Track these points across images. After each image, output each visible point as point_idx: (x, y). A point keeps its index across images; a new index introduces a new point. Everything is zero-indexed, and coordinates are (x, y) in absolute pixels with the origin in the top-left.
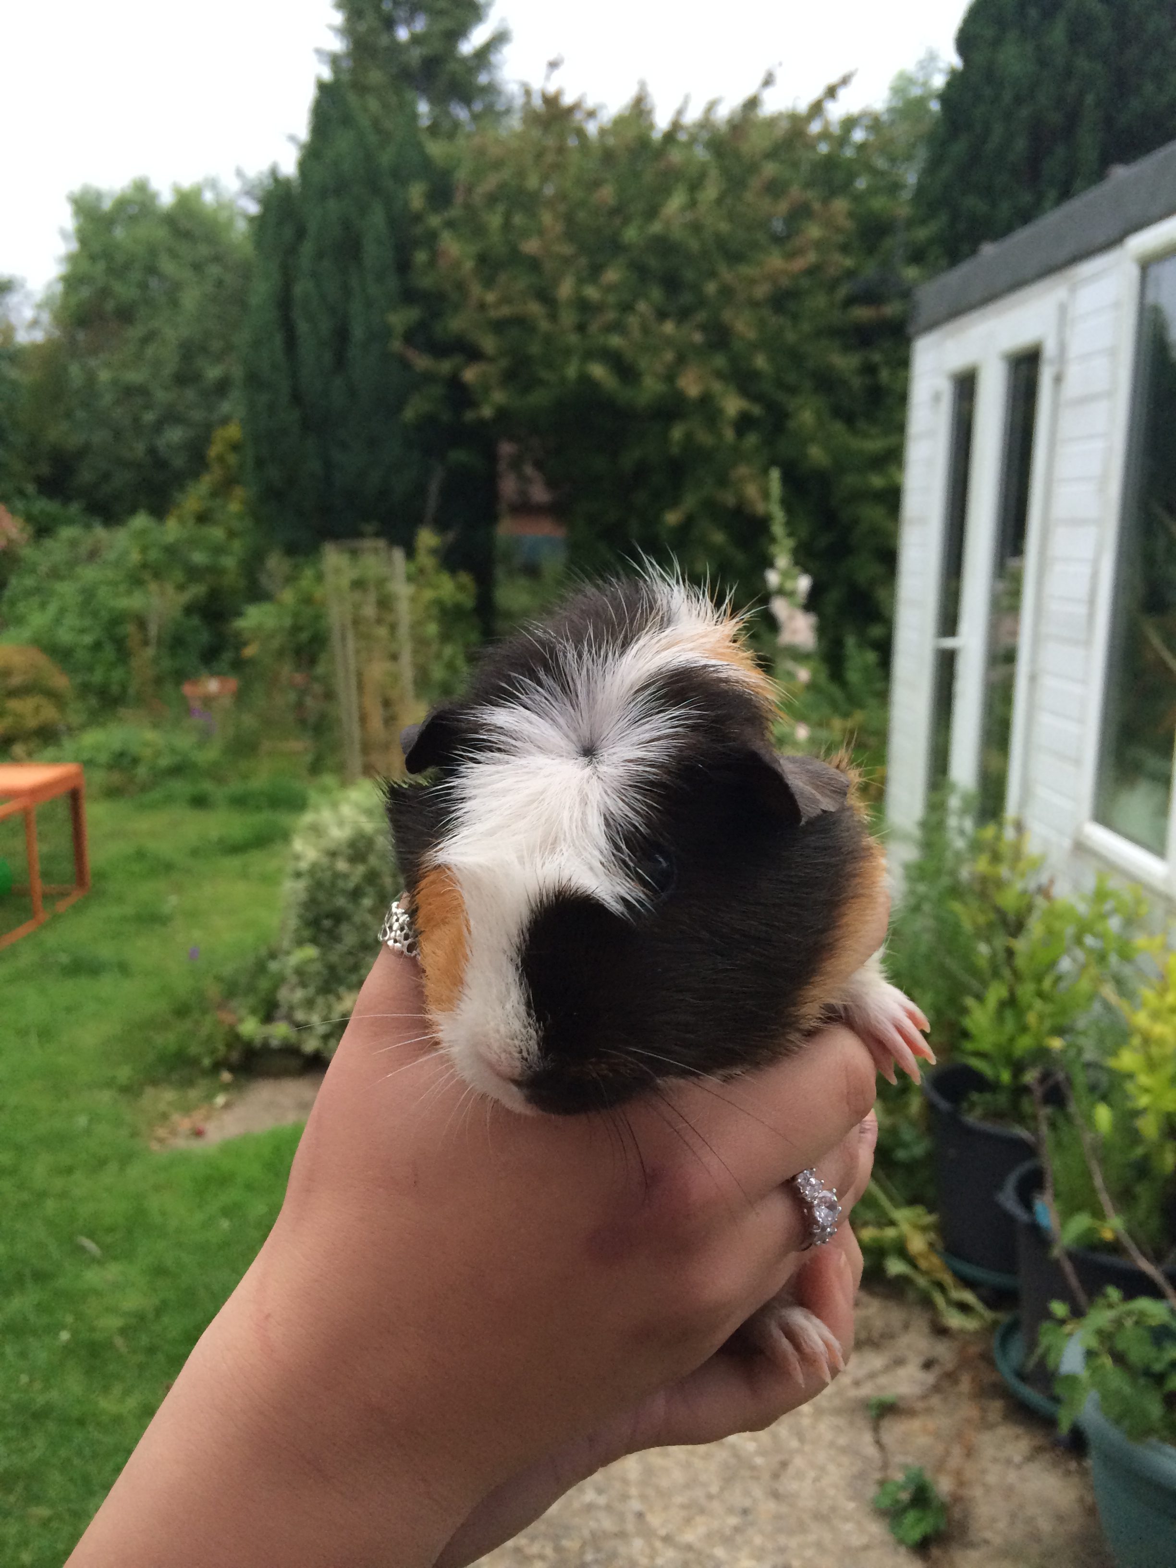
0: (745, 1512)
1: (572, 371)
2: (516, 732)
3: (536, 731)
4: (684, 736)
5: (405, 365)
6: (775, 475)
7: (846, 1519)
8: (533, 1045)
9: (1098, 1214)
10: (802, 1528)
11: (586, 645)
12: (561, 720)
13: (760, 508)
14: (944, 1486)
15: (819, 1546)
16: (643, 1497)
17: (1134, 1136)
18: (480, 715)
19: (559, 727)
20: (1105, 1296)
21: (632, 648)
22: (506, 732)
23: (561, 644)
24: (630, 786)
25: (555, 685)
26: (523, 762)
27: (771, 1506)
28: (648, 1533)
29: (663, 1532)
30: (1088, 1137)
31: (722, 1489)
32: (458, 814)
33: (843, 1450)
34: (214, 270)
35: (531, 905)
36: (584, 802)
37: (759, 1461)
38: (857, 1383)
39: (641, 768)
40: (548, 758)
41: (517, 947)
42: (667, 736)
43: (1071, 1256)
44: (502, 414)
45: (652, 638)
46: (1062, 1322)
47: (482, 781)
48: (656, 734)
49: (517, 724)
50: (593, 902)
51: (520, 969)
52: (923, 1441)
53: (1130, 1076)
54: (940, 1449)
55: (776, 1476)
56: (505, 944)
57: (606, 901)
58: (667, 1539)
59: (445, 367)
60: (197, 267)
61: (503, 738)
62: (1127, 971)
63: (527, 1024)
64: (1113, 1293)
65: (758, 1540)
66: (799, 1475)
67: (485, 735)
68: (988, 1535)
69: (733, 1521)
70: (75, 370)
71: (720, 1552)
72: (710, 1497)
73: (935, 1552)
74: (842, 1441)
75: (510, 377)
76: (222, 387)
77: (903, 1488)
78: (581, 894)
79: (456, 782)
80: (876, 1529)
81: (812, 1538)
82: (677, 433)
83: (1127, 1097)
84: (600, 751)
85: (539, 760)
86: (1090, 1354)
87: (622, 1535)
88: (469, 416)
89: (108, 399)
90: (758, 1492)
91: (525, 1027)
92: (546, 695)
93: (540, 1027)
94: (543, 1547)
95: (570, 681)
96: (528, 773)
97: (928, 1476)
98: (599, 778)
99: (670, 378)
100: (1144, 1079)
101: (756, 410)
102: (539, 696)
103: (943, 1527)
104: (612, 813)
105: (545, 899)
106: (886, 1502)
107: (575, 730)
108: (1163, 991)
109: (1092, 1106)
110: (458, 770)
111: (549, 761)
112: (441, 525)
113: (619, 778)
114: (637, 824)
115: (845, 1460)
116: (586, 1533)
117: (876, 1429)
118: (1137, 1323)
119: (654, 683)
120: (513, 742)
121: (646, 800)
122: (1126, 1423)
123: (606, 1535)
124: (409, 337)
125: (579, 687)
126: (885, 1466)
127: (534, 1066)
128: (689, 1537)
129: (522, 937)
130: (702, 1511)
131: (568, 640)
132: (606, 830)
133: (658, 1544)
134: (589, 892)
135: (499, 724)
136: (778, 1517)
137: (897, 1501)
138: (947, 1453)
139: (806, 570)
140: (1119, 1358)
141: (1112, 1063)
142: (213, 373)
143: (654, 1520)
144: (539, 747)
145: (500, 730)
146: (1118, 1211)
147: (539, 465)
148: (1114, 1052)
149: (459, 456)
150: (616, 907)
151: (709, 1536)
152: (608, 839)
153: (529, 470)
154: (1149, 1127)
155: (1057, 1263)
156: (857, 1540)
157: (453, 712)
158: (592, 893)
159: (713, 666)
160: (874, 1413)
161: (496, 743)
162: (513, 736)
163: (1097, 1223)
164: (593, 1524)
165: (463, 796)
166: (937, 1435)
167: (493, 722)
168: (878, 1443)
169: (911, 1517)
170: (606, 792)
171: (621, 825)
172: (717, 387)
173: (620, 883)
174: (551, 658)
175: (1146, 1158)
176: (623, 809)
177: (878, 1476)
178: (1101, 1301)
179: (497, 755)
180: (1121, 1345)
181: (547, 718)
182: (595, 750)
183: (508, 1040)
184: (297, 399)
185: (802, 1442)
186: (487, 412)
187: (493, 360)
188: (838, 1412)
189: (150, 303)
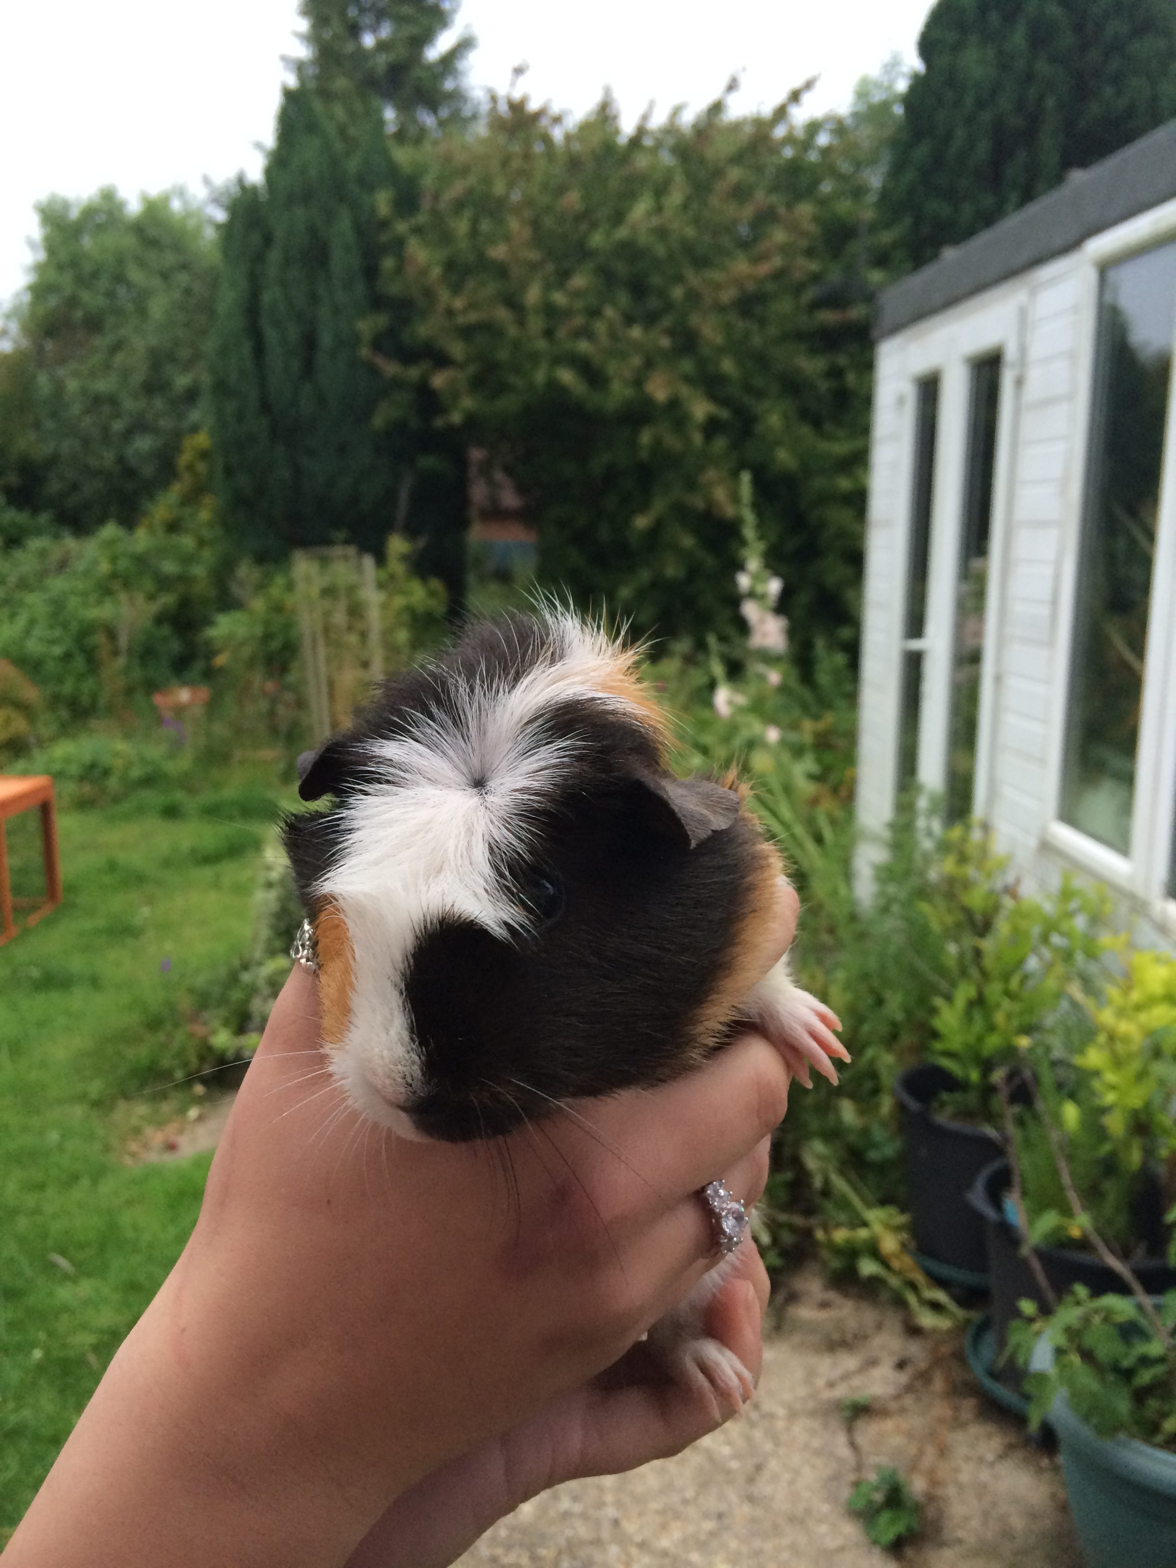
0: (720, 1516)
1: (540, 377)
2: (405, 764)
3: (425, 763)
4: (570, 765)
5: (374, 371)
6: (746, 478)
7: (820, 1521)
8: (417, 1071)
9: (1066, 1211)
10: (776, 1530)
11: (478, 677)
12: (451, 753)
13: (729, 511)
14: (918, 1486)
15: (794, 1548)
16: (619, 1504)
17: (1100, 1134)
18: (370, 748)
19: (451, 760)
20: (1072, 1293)
21: (522, 682)
22: (394, 764)
23: (452, 677)
24: (515, 814)
25: (447, 719)
26: (410, 793)
27: (746, 1509)
28: (623, 1540)
29: (638, 1539)
30: (1055, 1136)
31: (698, 1494)
32: (346, 844)
33: (818, 1453)
34: (183, 278)
35: (415, 932)
36: (470, 831)
37: (734, 1465)
38: (831, 1385)
39: (526, 797)
40: (436, 789)
41: (401, 973)
42: (554, 766)
43: (1039, 1253)
44: (472, 422)
45: (544, 672)
46: (1031, 1320)
47: (368, 812)
48: (543, 764)
49: (406, 756)
50: (476, 927)
51: (404, 994)
52: (897, 1441)
53: (1096, 1073)
54: (913, 1450)
55: (751, 1480)
56: (389, 970)
57: (489, 926)
58: (643, 1546)
59: (414, 373)
60: (165, 276)
61: (392, 770)
62: (1093, 969)
63: (410, 1049)
64: (1081, 1291)
65: (734, 1544)
66: (775, 1478)
67: (374, 767)
68: (961, 1534)
69: (709, 1525)
70: (43, 380)
71: (695, 1557)
72: (685, 1502)
73: (909, 1552)
74: (816, 1443)
75: (478, 383)
76: (191, 395)
77: (876, 1489)
78: (465, 919)
79: (345, 813)
80: (851, 1530)
81: (785, 1541)
82: (646, 437)
83: (1093, 1093)
84: (488, 783)
85: (429, 791)
86: (1059, 1352)
87: (597, 1542)
88: (439, 422)
89: (76, 409)
90: (732, 1496)
91: (408, 1052)
92: (437, 728)
93: (422, 1051)
94: (519, 1556)
95: (461, 713)
96: (417, 804)
97: (902, 1477)
98: (486, 808)
99: (638, 382)
100: (1110, 1077)
101: (725, 414)
102: (430, 729)
103: (915, 1525)
104: (496, 841)
105: (429, 925)
106: (860, 1504)
107: (465, 762)
108: (1127, 989)
109: (1060, 1104)
110: (346, 801)
111: (437, 792)
112: (411, 531)
113: (505, 808)
114: (521, 852)
115: (819, 1462)
116: (562, 1542)
117: (850, 1430)
118: (1106, 1320)
119: (542, 715)
120: (402, 774)
121: (530, 828)
122: (1095, 1420)
123: (582, 1543)
124: (377, 345)
125: (470, 718)
126: (859, 1467)
127: (418, 1091)
128: (665, 1543)
129: (406, 963)
130: (677, 1516)
131: (460, 673)
132: (490, 858)
133: (634, 1551)
134: (472, 918)
135: (389, 756)
136: (754, 1521)
137: (871, 1502)
138: (921, 1453)
139: (777, 573)
140: (1088, 1356)
141: (1078, 1061)
142: (182, 381)
143: (630, 1527)
144: (429, 779)
145: (389, 762)
146: (1084, 1208)
147: (508, 470)
148: (1081, 1051)
149: (428, 462)
150: (499, 931)
151: (684, 1542)
152: (493, 868)
153: (499, 476)
154: (1115, 1124)
155: (1025, 1262)
156: (831, 1543)
157: (344, 745)
158: (476, 918)
159: (600, 699)
160: (847, 1413)
161: (385, 775)
162: (402, 768)
163: (1065, 1221)
164: (569, 1533)
165: (350, 827)
166: (910, 1435)
167: (382, 754)
168: (853, 1445)
169: (885, 1517)
170: (491, 822)
171: (504, 853)
172: (685, 391)
173: (504, 909)
174: (443, 692)
175: (1113, 1154)
176: (508, 838)
177: (852, 1477)
178: (1069, 1299)
179: (385, 786)
180: (1088, 1341)
181: (438, 751)
182: (485, 782)
183: (392, 1066)
184: (265, 407)
185: (777, 1444)
186: (456, 418)
187: (461, 366)
188: (813, 1414)
189: (118, 311)
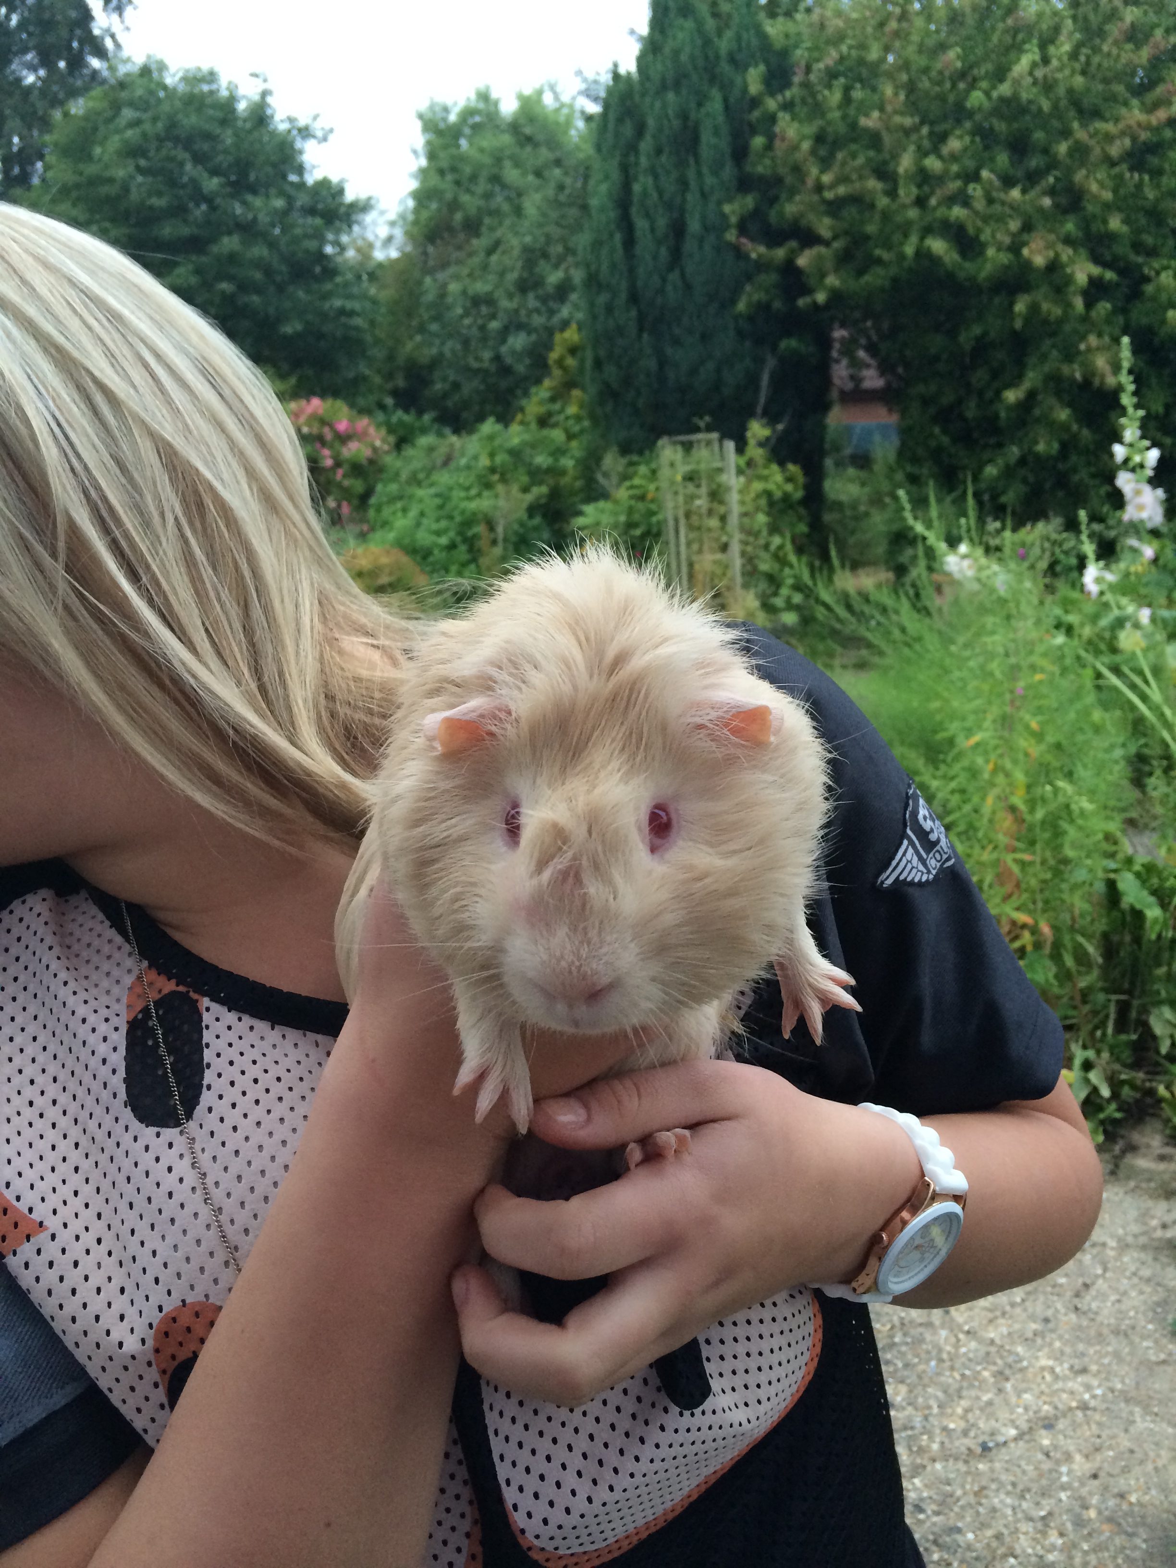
1: (909, 250)
5: (739, 253)
6: (1126, 344)
10: (1100, 1338)
27: (1073, 1317)
33: (1146, 1280)
34: (556, 174)
37: (1062, 1281)
44: (836, 297)
55: (1078, 1294)
58: (971, 1335)
59: (780, 253)
60: (538, 174)
66: (1101, 1296)
69: (1034, 1326)
70: (428, 285)
71: (1020, 1349)
72: (1013, 1305)
75: (844, 260)
76: (562, 291)
81: (1108, 1348)
82: (1021, 305)
87: (929, 1327)
88: (801, 302)
89: (457, 311)
90: (1059, 1305)
99: (1015, 248)
101: (1110, 275)
112: (771, 418)
116: (896, 1322)
123: (914, 1325)
124: (742, 228)
128: (992, 1334)
136: (1079, 1328)
139: (1154, 443)
142: (554, 278)
147: (872, 349)
149: (789, 344)
151: (1010, 1335)
153: (862, 355)
156: (1155, 1356)
172: (1066, 253)
184: (634, 298)
185: (1105, 1270)
186: (821, 297)
187: (827, 244)
188: (1144, 1248)
189: (495, 213)
